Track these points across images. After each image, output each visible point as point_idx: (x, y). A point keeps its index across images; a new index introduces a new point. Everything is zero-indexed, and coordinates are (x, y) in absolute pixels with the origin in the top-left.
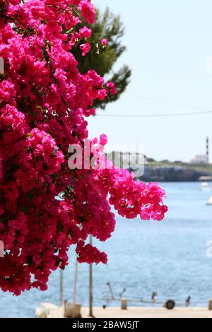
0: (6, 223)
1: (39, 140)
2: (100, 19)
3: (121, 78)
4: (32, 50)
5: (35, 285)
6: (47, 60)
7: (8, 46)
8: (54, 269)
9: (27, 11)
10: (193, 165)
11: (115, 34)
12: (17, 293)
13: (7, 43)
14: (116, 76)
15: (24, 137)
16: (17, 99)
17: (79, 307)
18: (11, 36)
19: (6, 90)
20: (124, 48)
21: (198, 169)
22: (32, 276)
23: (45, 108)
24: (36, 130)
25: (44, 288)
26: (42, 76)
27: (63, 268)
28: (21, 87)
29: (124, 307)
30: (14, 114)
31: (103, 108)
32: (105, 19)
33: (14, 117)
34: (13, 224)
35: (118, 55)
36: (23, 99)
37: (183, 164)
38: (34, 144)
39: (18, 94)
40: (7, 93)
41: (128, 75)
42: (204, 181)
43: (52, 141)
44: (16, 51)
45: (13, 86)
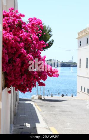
0: (21, 76)
1: (29, 57)
2: (47, 28)
3: (51, 42)
4: (28, 36)
5: (29, 91)
6: (31, 38)
7: (22, 35)
8: (33, 87)
9: (26, 27)
10: (69, 63)
11: (50, 32)
12: (24, 93)
13: (22, 34)
14: (50, 42)
15: (26, 56)
16: (24, 47)
17: (41, 96)
18: (23, 32)
19: (22, 45)
20: (52, 35)
21: (70, 64)
22: (28, 89)
23: (31, 49)
24: (29, 54)
25: (31, 92)
26: (30, 42)
27: (35, 87)
28: (25, 44)
29: (52, 96)
30: (23, 51)
31: (47, 49)
32: (48, 28)
33: (24, 51)
34: (23, 77)
35: (51, 37)
36: (26, 47)
37: (66, 62)
38: (28, 58)
39: (24, 46)
40: (22, 46)
41: (53, 41)
42: (71, 66)
43: (33, 57)
44: (24, 36)
45: (23, 44)
